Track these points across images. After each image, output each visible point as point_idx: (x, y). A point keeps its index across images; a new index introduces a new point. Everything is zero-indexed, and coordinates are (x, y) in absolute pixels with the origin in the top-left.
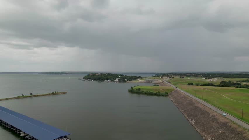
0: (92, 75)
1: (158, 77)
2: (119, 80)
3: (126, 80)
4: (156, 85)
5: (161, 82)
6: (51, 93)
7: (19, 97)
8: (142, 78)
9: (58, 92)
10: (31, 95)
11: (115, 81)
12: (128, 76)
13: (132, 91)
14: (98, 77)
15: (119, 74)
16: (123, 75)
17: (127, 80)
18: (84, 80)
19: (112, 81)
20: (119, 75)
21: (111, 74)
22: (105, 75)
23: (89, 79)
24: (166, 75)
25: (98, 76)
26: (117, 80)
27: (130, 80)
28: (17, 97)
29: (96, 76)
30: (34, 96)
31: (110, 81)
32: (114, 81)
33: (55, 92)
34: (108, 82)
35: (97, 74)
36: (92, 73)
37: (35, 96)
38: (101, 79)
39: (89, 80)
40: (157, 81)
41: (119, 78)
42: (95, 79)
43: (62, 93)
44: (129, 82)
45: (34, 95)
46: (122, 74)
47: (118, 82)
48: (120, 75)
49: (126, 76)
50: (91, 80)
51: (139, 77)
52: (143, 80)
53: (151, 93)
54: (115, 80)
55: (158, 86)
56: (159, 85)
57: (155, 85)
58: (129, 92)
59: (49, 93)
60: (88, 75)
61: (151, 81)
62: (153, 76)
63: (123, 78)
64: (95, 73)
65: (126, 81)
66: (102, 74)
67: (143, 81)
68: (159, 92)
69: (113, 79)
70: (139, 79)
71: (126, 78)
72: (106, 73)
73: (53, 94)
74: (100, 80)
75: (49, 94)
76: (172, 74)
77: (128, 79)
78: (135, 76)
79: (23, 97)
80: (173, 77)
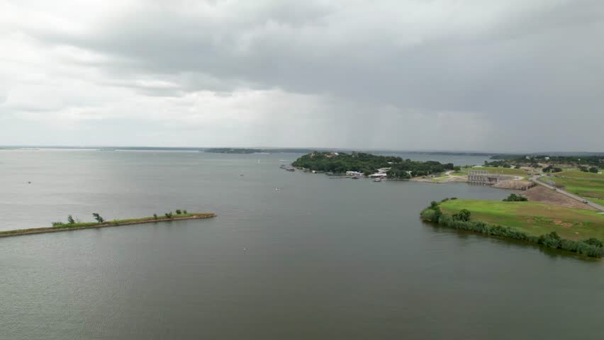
0: (314, 157)
1: (505, 166)
2: (388, 173)
3: (409, 172)
4: (517, 194)
5: (527, 183)
6: (161, 214)
7: (57, 228)
8: (457, 170)
9: (185, 212)
10: (97, 221)
11: (376, 175)
12: (413, 163)
13: (435, 220)
14: (329, 162)
15: (390, 155)
16: (399, 160)
17: (413, 175)
18: (293, 170)
19: (366, 174)
20: (388, 158)
21: (365, 154)
22: (350, 156)
23: (306, 166)
24: (527, 161)
25: (330, 159)
26: (382, 172)
27: (420, 175)
28: (51, 226)
29: (324, 160)
30: (106, 223)
31: (361, 174)
32: (372, 177)
33: (178, 212)
34: (355, 178)
35: (329, 154)
36: (315, 152)
37: (109, 225)
38: (336, 169)
39: (305, 171)
40: (511, 182)
41: (389, 166)
42: (321, 169)
43: (199, 215)
44: (420, 179)
45: (107, 220)
46: (396, 156)
47: (385, 179)
48: (393, 159)
49: (407, 160)
50: (311, 170)
51: (450, 167)
52: (462, 174)
53: (518, 234)
54: (377, 172)
55: (523, 200)
56: (528, 198)
57: (513, 198)
58: (425, 221)
59: (155, 215)
60: (305, 156)
61: (490, 179)
62: (487, 164)
63: (401, 168)
64: (325, 153)
65: (408, 178)
66: (342, 155)
67: (464, 178)
68: (554, 235)
69: (372, 169)
70: (448, 173)
71: (408, 169)
72: (354, 153)
73: (169, 218)
74: (334, 171)
75: (156, 220)
76: (548, 158)
77: (415, 170)
78: (438, 163)
79: (72, 227)
80: (558, 170)
